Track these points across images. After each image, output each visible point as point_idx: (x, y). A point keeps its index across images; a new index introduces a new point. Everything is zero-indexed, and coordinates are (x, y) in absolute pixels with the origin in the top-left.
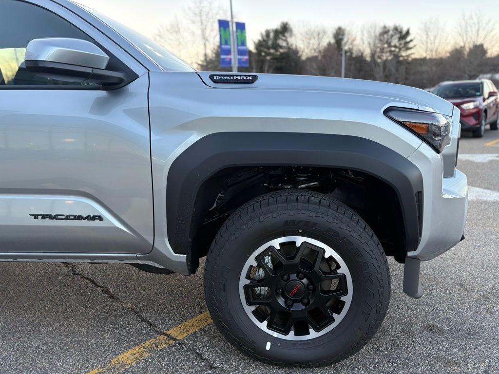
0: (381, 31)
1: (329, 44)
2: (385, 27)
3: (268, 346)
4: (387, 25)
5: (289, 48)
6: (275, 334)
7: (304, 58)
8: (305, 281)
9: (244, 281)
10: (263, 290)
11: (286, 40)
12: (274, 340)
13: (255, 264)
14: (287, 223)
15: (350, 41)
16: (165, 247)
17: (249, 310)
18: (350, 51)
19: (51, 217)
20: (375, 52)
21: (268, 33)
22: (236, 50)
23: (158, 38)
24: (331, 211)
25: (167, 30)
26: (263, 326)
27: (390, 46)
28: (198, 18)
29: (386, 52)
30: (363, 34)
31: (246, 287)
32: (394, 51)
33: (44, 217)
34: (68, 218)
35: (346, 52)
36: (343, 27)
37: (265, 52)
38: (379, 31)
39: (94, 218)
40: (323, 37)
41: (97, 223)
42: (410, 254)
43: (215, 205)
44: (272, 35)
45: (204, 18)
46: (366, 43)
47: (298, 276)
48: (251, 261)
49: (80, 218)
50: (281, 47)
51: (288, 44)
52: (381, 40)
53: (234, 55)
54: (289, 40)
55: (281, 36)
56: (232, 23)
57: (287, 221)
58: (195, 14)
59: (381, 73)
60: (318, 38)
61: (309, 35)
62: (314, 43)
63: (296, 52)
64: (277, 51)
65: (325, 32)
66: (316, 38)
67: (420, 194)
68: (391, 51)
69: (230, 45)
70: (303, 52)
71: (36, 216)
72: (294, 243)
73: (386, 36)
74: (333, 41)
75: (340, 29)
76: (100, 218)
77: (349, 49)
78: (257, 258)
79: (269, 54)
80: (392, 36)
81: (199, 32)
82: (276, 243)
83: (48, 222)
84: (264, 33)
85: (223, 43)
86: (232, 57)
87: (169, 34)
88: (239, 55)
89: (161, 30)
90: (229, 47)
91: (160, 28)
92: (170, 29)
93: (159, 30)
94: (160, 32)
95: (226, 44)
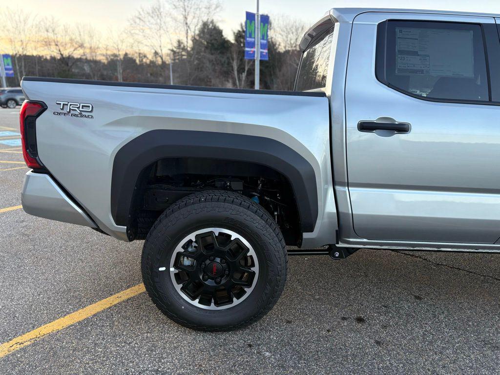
22: (259, 43)
23: (138, 21)
25: (148, 13)
53: (258, 48)
56: (258, 16)
61: (288, 29)
66: (295, 33)
69: (255, 38)
85: (248, 36)
86: (255, 50)
87: (150, 18)
88: (261, 48)
89: (142, 13)
90: (253, 40)
91: (140, 10)
92: (151, 12)
93: (139, 12)
94: (140, 15)
95: (250, 37)
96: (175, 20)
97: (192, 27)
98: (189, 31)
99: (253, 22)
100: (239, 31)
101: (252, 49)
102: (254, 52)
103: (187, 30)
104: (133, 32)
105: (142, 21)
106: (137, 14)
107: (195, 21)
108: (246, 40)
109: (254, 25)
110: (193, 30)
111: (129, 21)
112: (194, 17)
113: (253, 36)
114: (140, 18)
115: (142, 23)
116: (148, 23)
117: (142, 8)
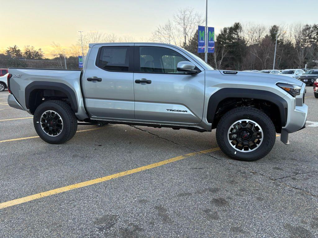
0: (304, 28)
1: (267, 36)
2: (307, 25)
3: (235, 153)
4: (309, 24)
5: (239, 39)
6: (238, 150)
7: (248, 45)
8: (249, 134)
9: (229, 132)
10: (235, 136)
11: (237, 34)
12: (237, 152)
13: (233, 127)
14: (244, 115)
15: (281, 34)
16: (205, 121)
17: (230, 142)
18: (282, 41)
19: (172, 110)
20: (299, 42)
21: (225, 30)
22: (207, 43)
23: (157, 33)
24: (258, 112)
26: (234, 147)
27: (310, 38)
28: (183, 21)
29: (307, 42)
30: (291, 30)
31: (230, 134)
32: (313, 41)
33: (170, 110)
34: (177, 111)
35: (278, 42)
36: (277, 25)
37: (223, 42)
38: (302, 28)
39: (185, 111)
40: (262, 32)
41: (185, 113)
42: (283, 127)
43: (218, 112)
44: (228, 31)
45: (186, 21)
46: (293, 35)
47: (246, 132)
48: (232, 126)
49: (181, 111)
50: (234, 38)
51: (238, 36)
52: (304, 34)
53: (206, 46)
54: (239, 34)
55: (234, 32)
57: (244, 114)
58: (181, 19)
59: (303, 56)
60: (259, 33)
61: (253, 31)
62: (256, 36)
63: (243, 42)
64: (230, 41)
65: (264, 29)
66: (258, 33)
67: (286, 109)
68: (311, 41)
69: (205, 40)
70: (248, 42)
71: (168, 110)
72: (246, 121)
73: (307, 31)
74: (269, 34)
75: (275, 26)
76: (187, 111)
77: (281, 39)
78: (234, 126)
79: (225, 43)
80: (312, 31)
81: (182, 29)
82: (240, 121)
83: (171, 112)
84: (223, 30)
85: (200, 39)
86: (205, 47)
87: (164, 31)
88: (209, 46)
89: (160, 28)
90: (204, 41)
91: (159, 27)
92: (164, 27)
93: (159, 28)
94: (159, 30)
95: (202, 40)
96: (179, 31)
97: (189, 34)
98: (187, 37)
99: (203, 31)
100: (220, 34)
101: (203, 47)
102: (204, 48)
103: (185, 36)
104: (154, 40)
105: (160, 33)
106: (157, 30)
107: (191, 31)
108: (199, 42)
109: (204, 33)
110: (189, 36)
111: (153, 33)
112: (190, 28)
113: (204, 39)
114: (158, 32)
115: (160, 34)
116: (163, 34)
117: (160, 26)
